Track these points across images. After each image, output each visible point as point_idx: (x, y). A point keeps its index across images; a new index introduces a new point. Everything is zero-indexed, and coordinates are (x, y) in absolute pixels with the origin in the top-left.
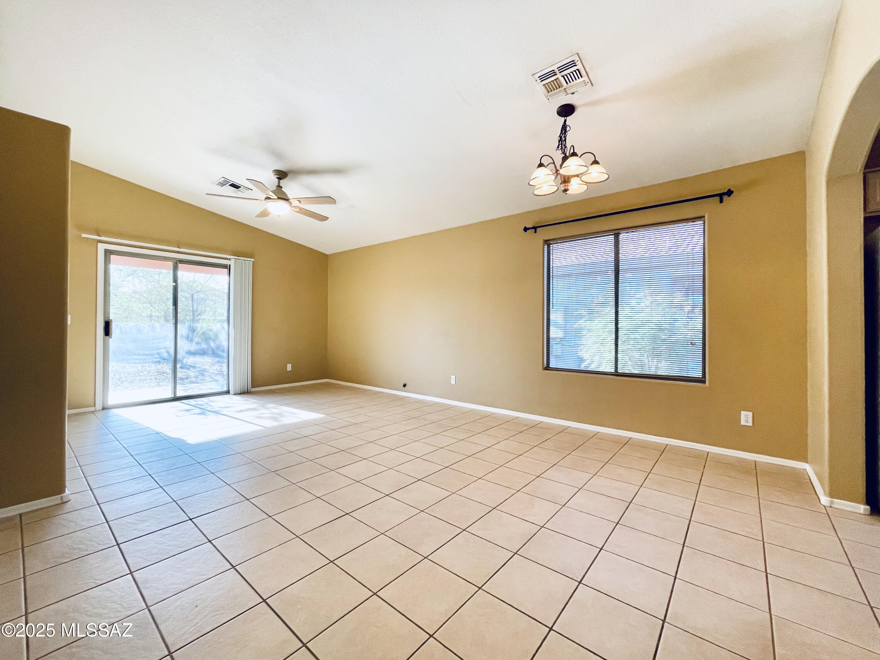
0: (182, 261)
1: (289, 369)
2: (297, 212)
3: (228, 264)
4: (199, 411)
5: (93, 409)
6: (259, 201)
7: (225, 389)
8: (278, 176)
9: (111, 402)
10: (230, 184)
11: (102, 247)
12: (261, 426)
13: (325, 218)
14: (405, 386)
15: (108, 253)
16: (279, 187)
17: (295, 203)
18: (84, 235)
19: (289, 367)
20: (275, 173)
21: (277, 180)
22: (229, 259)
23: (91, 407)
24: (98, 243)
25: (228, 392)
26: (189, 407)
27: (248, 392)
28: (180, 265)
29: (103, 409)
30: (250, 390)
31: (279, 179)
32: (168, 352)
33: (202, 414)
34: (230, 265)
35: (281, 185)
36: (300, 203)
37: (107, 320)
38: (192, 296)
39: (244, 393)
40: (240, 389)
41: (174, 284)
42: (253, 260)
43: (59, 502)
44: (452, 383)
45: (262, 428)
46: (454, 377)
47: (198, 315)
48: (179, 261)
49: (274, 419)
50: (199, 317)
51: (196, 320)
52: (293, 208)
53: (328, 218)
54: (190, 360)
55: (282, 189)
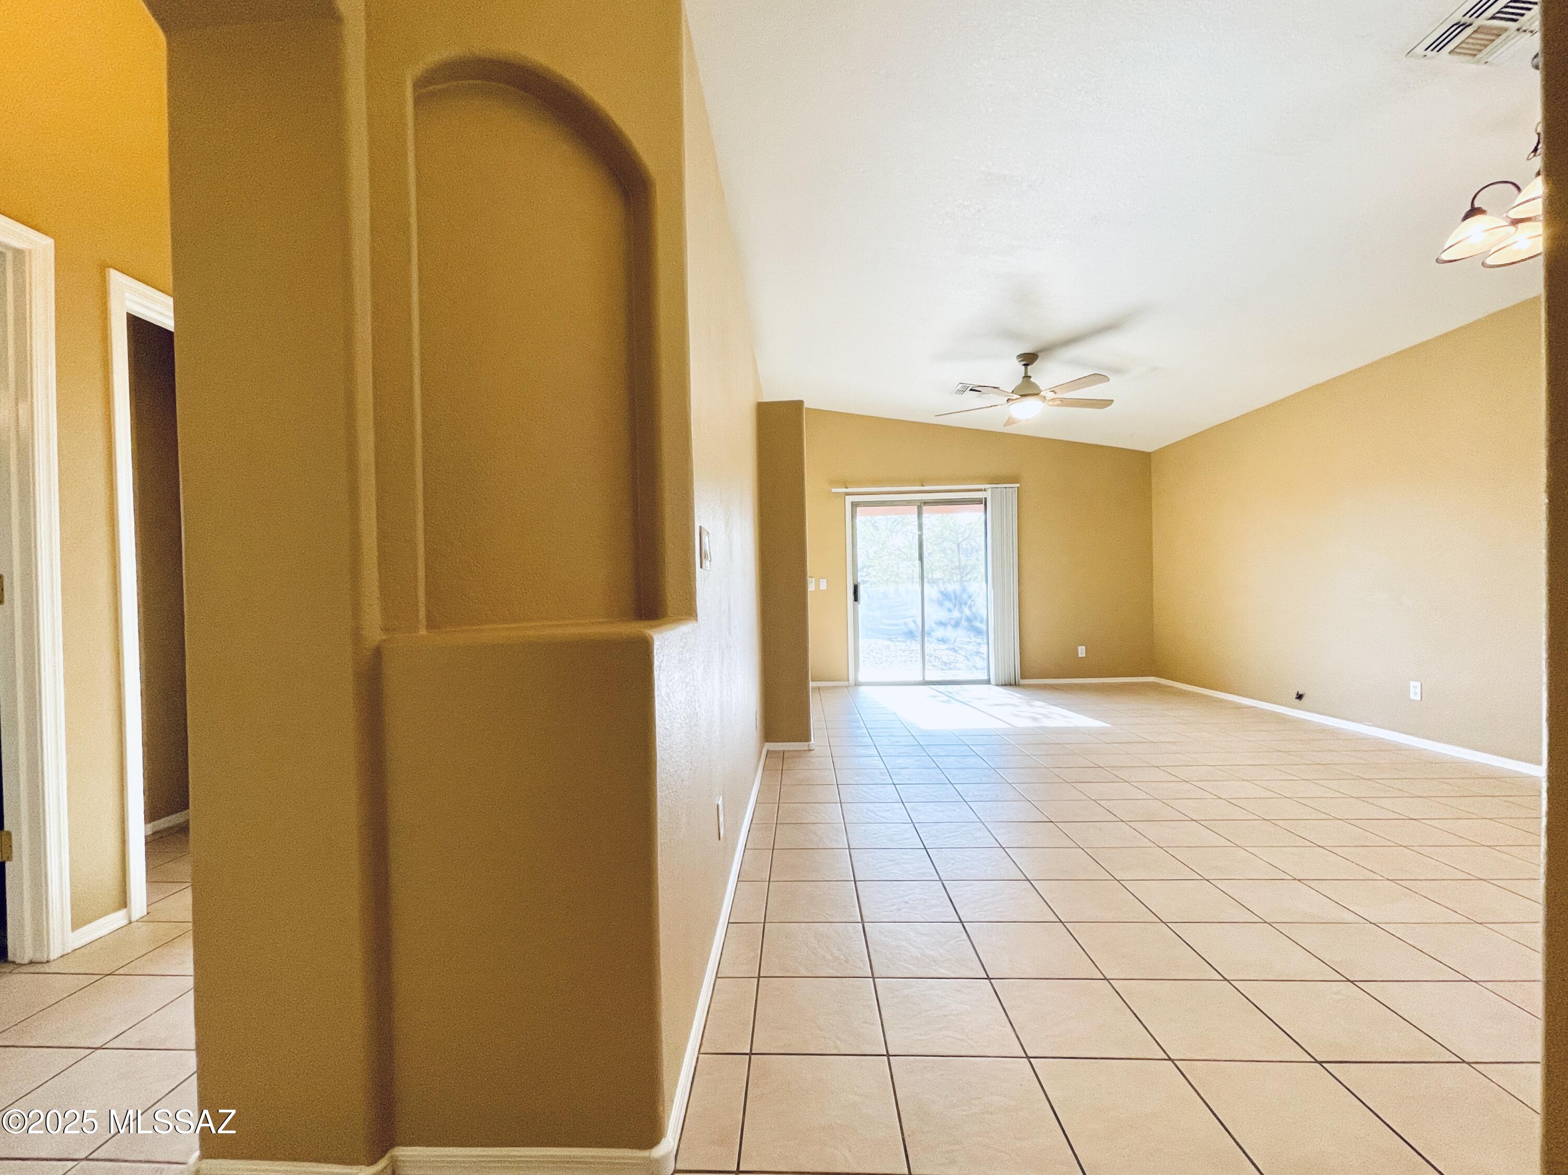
0: (926, 503)
1: (1082, 654)
2: (1058, 405)
3: (983, 497)
4: (946, 698)
5: (845, 683)
6: (1000, 406)
7: (986, 678)
8: (1024, 363)
9: (861, 679)
10: (969, 388)
11: (849, 499)
12: (1009, 724)
13: (1107, 403)
14: (1300, 697)
15: (855, 505)
16: (1027, 377)
17: (1050, 395)
18: (834, 490)
19: (1082, 651)
20: (1020, 359)
21: (1024, 367)
22: (985, 490)
23: (844, 681)
24: (846, 497)
25: (988, 682)
26: (936, 694)
27: (1015, 684)
28: (925, 508)
29: (855, 685)
30: (1018, 681)
31: (1026, 365)
32: (914, 622)
33: (948, 702)
34: (986, 498)
35: (1028, 375)
36: (1055, 393)
37: (856, 583)
38: (958, 545)
39: (1011, 685)
40: (1005, 680)
41: (920, 533)
42: (1018, 485)
43: (806, 748)
44: (1412, 697)
45: (1010, 726)
46: (1418, 684)
47: (967, 574)
48: (924, 503)
49: (1035, 719)
50: (969, 576)
51: (965, 581)
52: (1050, 403)
53: (1113, 400)
54: (940, 632)
55: (1031, 379)
